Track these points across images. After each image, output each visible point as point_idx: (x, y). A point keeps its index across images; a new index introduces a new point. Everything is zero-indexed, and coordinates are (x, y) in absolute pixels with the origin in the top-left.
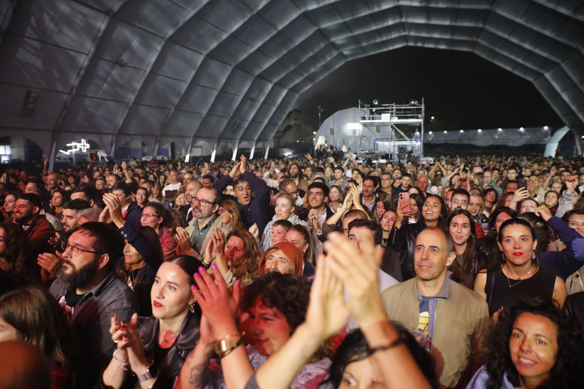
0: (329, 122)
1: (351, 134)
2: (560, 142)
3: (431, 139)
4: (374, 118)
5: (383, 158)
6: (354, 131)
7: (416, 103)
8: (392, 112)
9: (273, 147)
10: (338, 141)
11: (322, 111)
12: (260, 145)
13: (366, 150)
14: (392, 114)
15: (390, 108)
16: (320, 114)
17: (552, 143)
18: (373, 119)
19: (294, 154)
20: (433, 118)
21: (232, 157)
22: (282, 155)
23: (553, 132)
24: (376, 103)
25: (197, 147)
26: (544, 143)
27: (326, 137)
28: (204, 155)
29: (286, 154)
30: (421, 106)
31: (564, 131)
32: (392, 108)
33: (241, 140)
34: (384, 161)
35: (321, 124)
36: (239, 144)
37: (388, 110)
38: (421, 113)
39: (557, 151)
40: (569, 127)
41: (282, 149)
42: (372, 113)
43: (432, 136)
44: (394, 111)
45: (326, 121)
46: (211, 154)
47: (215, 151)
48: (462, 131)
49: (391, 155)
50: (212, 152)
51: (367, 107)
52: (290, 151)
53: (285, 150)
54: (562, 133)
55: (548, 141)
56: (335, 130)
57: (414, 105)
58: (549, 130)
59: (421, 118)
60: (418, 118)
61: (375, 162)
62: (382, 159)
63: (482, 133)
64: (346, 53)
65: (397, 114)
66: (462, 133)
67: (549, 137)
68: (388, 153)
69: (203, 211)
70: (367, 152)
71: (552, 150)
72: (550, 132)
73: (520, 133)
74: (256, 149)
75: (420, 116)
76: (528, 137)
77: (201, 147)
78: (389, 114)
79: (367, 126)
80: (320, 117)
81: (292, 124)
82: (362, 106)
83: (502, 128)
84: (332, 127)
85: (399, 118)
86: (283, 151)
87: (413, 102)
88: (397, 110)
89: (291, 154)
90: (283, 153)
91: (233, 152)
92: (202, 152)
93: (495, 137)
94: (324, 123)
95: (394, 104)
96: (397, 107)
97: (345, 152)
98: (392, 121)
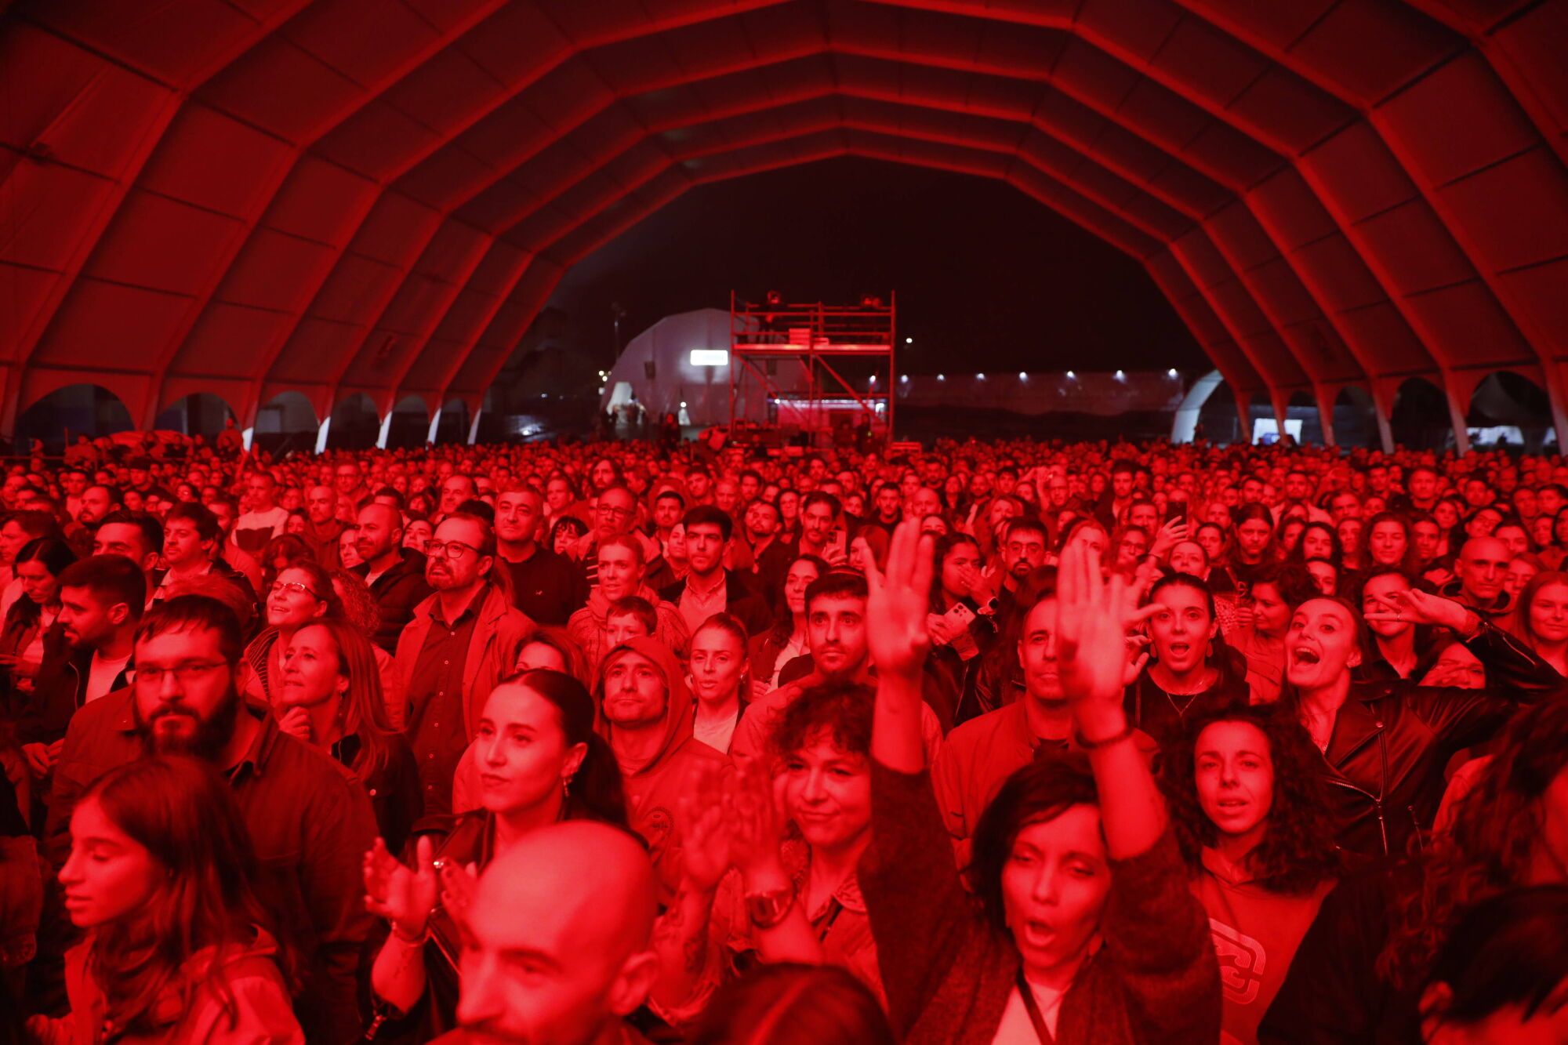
0: (642, 349)
1: (700, 378)
2: (1205, 409)
3: (906, 395)
4: (771, 338)
5: (794, 442)
6: (710, 371)
7: (876, 303)
8: (816, 323)
9: (489, 410)
10: (666, 398)
11: (623, 314)
12: (455, 404)
13: (749, 423)
14: (815, 329)
15: (812, 313)
16: (616, 324)
17: (1187, 409)
18: (767, 341)
19: (545, 430)
20: (909, 340)
21: (375, 436)
22: (516, 432)
23: (1188, 383)
24: (776, 301)
25: (267, 408)
26: (1170, 409)
27: (633, 386)
28: (290, 430)
29: (526, 432)
30: (888, 311)
31: (1212, 381)
32: (817, 314)
33: (404, 388)
34: (796, 451)
35: (622, 348)
36: (395, 403)
37: (807, 319)
38: (887, 330)
39: (1197, 429)
40: (1222, 373)
41: (513, 417)
42: (764, 325)
43: (909, 388)
44: (821, 320)
45: (635, 341)
46: (317, 428)
47: (327, 423)
48: (981, 376)
49: (814, 435)
50: (319, 422)
51: (751, 310)
52: (536, 422)
53: (522, 418)
54: (1207, 386)
55: (1179, 406)
56: (658, 368)
57: (871, 309)
58: (1179, 377)
59: (887, 342)
60: (879, 342)
61: (775, 452)
62: (792, 444)
63: (1028, 382)
64: (690, 164)
65: (826, 330)
66: (981, 380)
67: (1180, 396)
68: (806, 429)
69: (455, 571)
70: (753, 426)
71: (1187, 426)
72: (1181, 383)
73: (1117, 382)
74: (443, 415)
75: (885, 335)
76: (1134, 393)
77: (280, 408)
78: (807, 331)
79: (751, 360)
80: (616, 330)
81: (541, 347)
82: (740, 309)
83: (1074, 372)
84: (649, 358)
85: (834, 340)
86: (517, 420)
87: (867, 302)
88: (826, 319)
89: (539, 430)
90: (518, 429)
91: (381, 422)
92: (282, 422)
93: (1060, 393)
94: (628, 348)
95: (820, 303)
96: (826, 311)
97: (684, 427)
98: (818, 347)
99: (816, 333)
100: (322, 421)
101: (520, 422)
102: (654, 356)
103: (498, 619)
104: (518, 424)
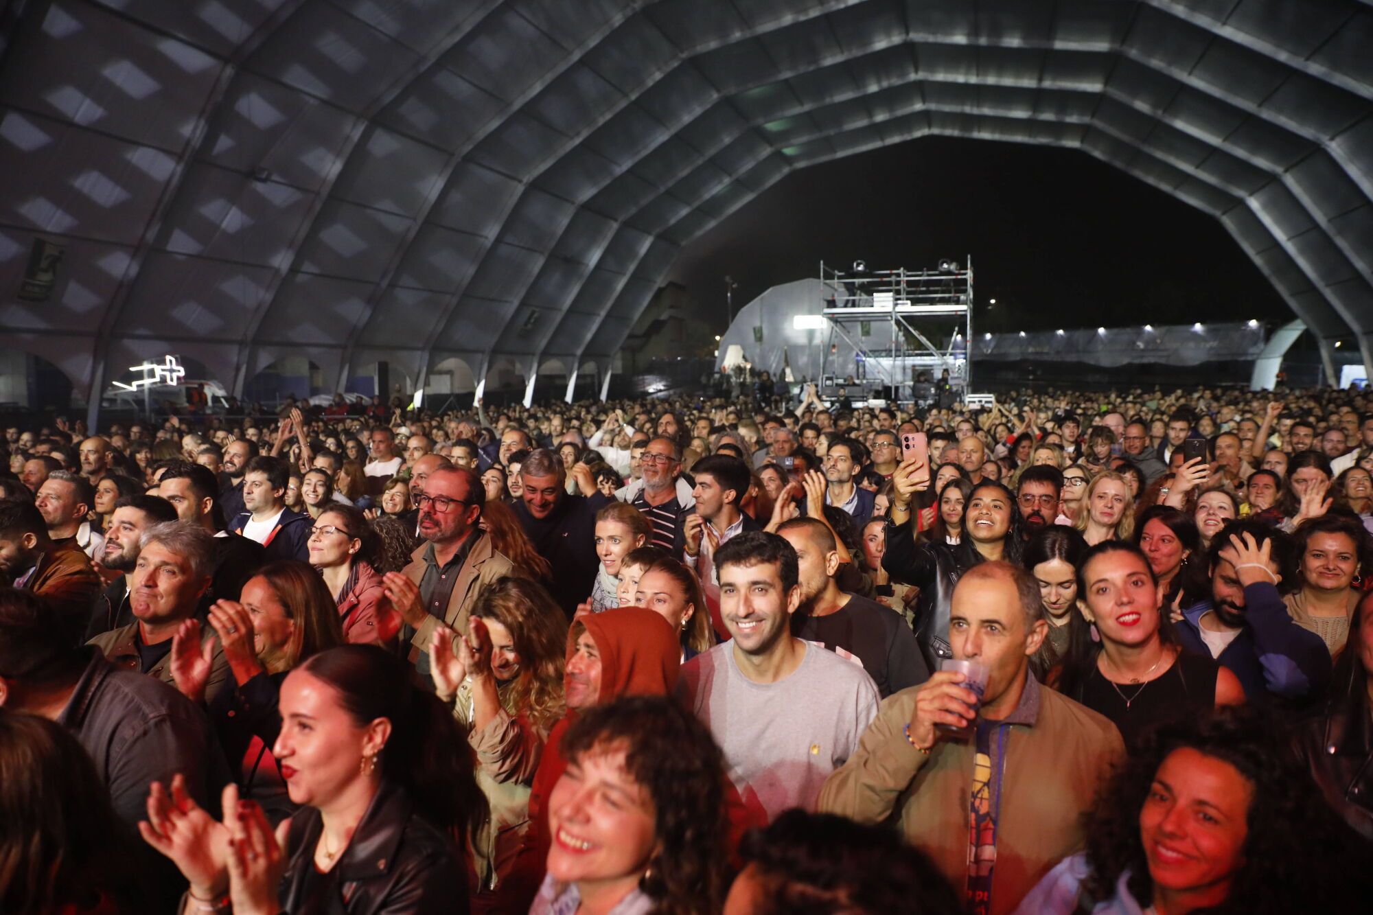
0: (750, 316)
1: (803, 340)
2: (1287, 357)
3: (989, 351)
4: (857, 303)
5: (877, 395)
6: (811, 334)
7: (953, 267)
8: (897, 288)
9: (619, 371)
10: (774, 359)
11: (734, 286)
12: (590, 367)
13: (837, 378)
14: (898, 292)
15: (893, 279)
16: (729, 295)
17: (1267, 358)
18: (854, 305)
19: (668, 388)
20: (993, 301)
21: (522, 397)
22: (642, 390)
23: (1269, 334)
24: (861, 268)
25: (441, 373)
26: (1250, 358)
27: (744, 348)
28: (457, 391)
29: (651, 389)
30: (965, 274)
31: (1294, 330)
32: (898, 279)
33: (546, 355)
34: (881, 403)
35: (734, 316)
36: (539, 366)
37: (889, 284)
38: (965, 291)
39: (1279, 376)
40: (1305, 322)
41: (641, 377)
42: (851, 289)
43: (992, 345)
44: (903, 286)
45: (744, 309)
46: (475, 389)
47: (482, 384)
48: (1061, 332)
49: (897, 388)
50: (476, 384)
51: (840, 277)
52: (660, 381)
53: (648, 378)
54: (1289, 336)
55: (1259, 355)
56: (765, 332)
57: (949, 273)
58: (1260, 327)
59: (965, 303)
60: (957, 302)
61: (859, 405)
62: (875, 398)
63: (1106, 336)
64: (788, 151)
65: (908, 293)
66: (1061, 336)
67: (1261, 346)
68: (890, 385)
69: (443, 523)
70: (841, 381)
71: (1268, 373)
72: (1262, 333)
73: (1195, 334)
74: (578, 377)
75: (962, 297)
76: (1214, 344)
77: (450, 372)
78: (891, 294)
79: (840, 322)
80: (729, 300)
81: (663, 317)
82: (829, 276)
83: (1152, 325)
84: (758, 324)
85: (915, 302)
86: (643, 379)
87: (945, 266)
88: (909, 283)
89: (662, 388)
90: (644, 387)
91: (527, 383)
92: (452, 384)
93: (1138, 346)
94: (739, 314)
95: (902, 269)
96: (908, 276)
97: (790, 383)
98: (899, 309)
99: (898, 297)
100: (478, 383)
101: (647, 381)
102: (762, 322)
103: (484, 562)
104: (644, 383)
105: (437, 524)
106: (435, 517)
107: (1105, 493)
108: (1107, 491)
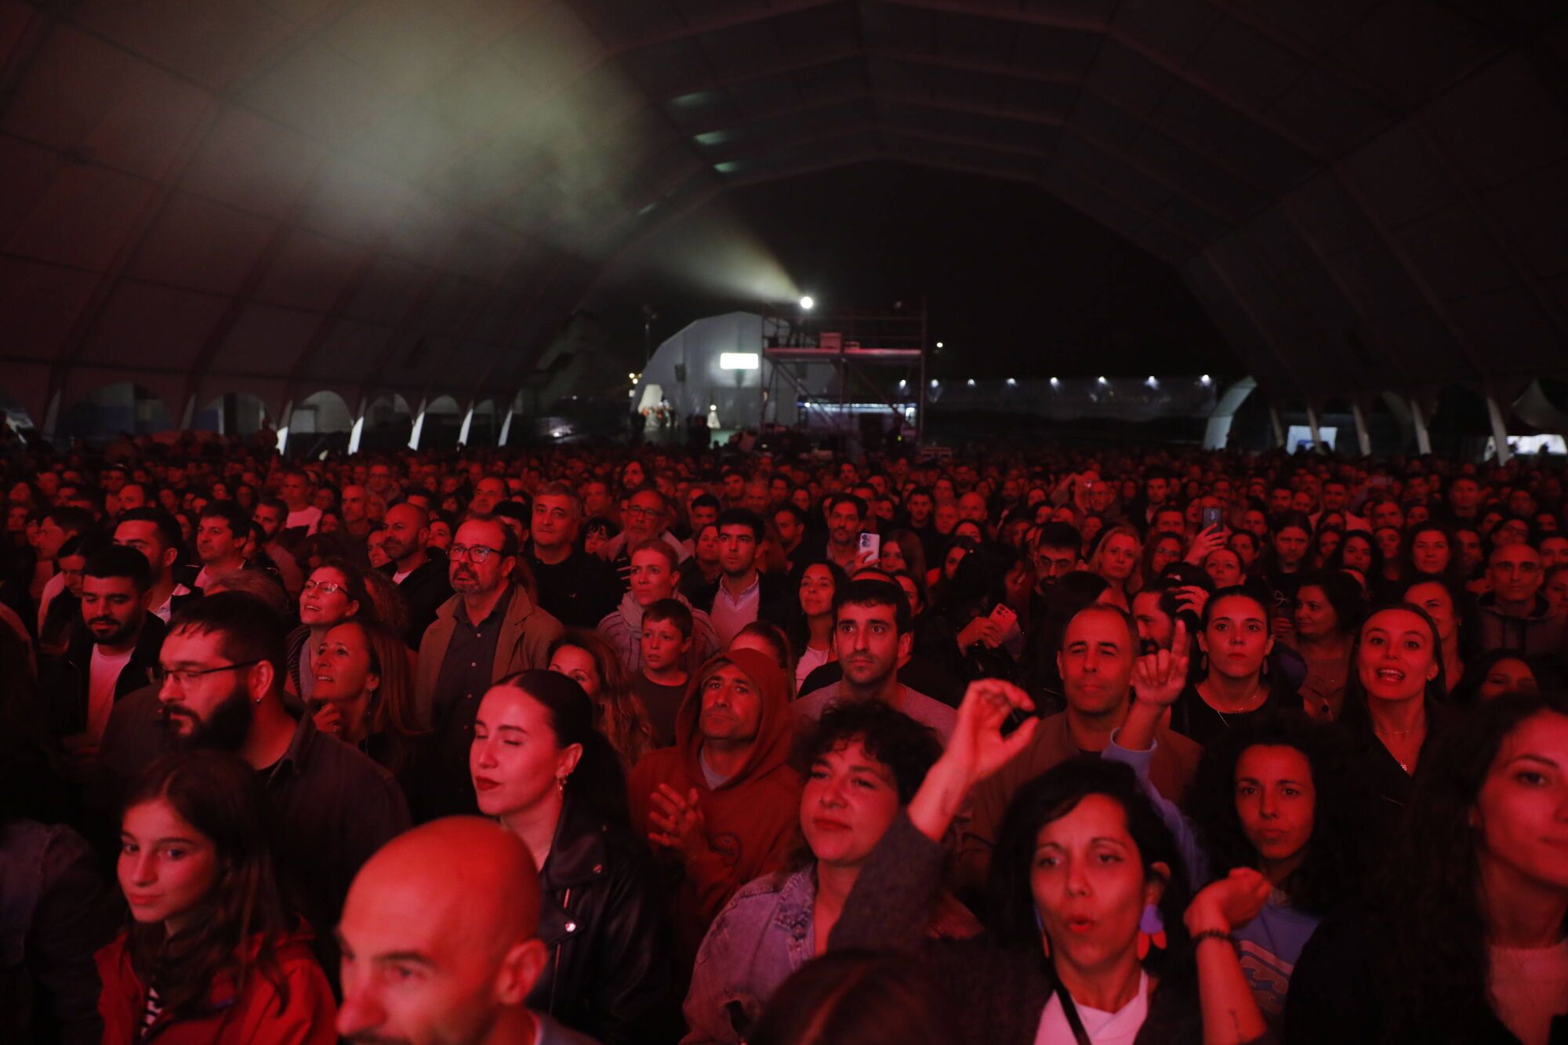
0: (673, 351)
1: (731, 382)
2: (1238, 416)
3: (936, 399)
4: (801, 342)
5: (823, 446)
6: (740, 375)
7: (907, 307)
8: (846, 327)
9: (519, 411)
10: (696, 401)
11: (654, 316)
12: (487, 406)
13: (779, 426)
14: (846, 332)
15: (843, 317)
16: (647, 327)
17: (1219, 416)
18: (797, 345)
19: (575, 431)
20: (940, 345)
21: (408, 438)
22: (546, 433)
23: (1222, 388)
24: (808, 304)
25: (303, 408)
26: (1202, 416)
27: (664, 388)
28: (324, 430)
29: (557, 434)
30: (920, 315)
31: (1243, 387)
32: (847, 317)
33: (436, 390)
34: (826, 454)
35: (651, 354)
36: (428, 405)
37: (837, 322)
38: (918, 334)
39: (1229, 436)
40: (1256, 379)
41: (544, 419)
42: (795, 328)
43: (939, 392)
44: (852, 325)
45: (665, 344)
46: (351, 428)
47: (360, 422)
48: (1012, 381)
49: (843, 438)
50: (352, 422)
52: (567, 424)
53: (553, 420)
54: (1241, 393)
55: (1211, 413)
56: (689, 370)
57: (901, 313)
58: (1212, 384)
59: (918, 347)
60: (910, 346)
61: (804, 456)
62: (822, 448)
63: (1059, 387)
64: (722, 167)
65: (857, 334)
66: (1012, 385)
67: (1213, 402)
68: (836, 433)
69: (480, 574)
70: (783, 429)
71: (1220, 432)
72: (1214, 389)
73: (1149, 388)
74: (474, 417)
75: (915, 340)
76: (1166, 399)
77: (314, 408)
78: (839, 334)
79: (781, 364)
80: (647, 334)
81: (571, 350)
83: (1105, 377)
84: (679, 361)
85: (864, 345)
86: (548, 421)
87: (898, 305)
88: (857, 322)
89: (569, 432)
90: (548, 430)
91: (413, 422)
92: (316, 422)
93: (1092, 399)
94: (659, 350)
96: (857, 315)
97: (715, 430)
98: (849, 351)
99: (849, 339)
100: (355, 422)
101: (551, 424)
102: (685, 359)
103: (525, 619)
104: (548, 425)
105: (474, 576)
106: (472, 568)
107: (1118, 548)
108: (1120, 546)
